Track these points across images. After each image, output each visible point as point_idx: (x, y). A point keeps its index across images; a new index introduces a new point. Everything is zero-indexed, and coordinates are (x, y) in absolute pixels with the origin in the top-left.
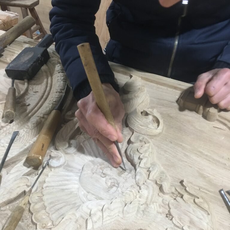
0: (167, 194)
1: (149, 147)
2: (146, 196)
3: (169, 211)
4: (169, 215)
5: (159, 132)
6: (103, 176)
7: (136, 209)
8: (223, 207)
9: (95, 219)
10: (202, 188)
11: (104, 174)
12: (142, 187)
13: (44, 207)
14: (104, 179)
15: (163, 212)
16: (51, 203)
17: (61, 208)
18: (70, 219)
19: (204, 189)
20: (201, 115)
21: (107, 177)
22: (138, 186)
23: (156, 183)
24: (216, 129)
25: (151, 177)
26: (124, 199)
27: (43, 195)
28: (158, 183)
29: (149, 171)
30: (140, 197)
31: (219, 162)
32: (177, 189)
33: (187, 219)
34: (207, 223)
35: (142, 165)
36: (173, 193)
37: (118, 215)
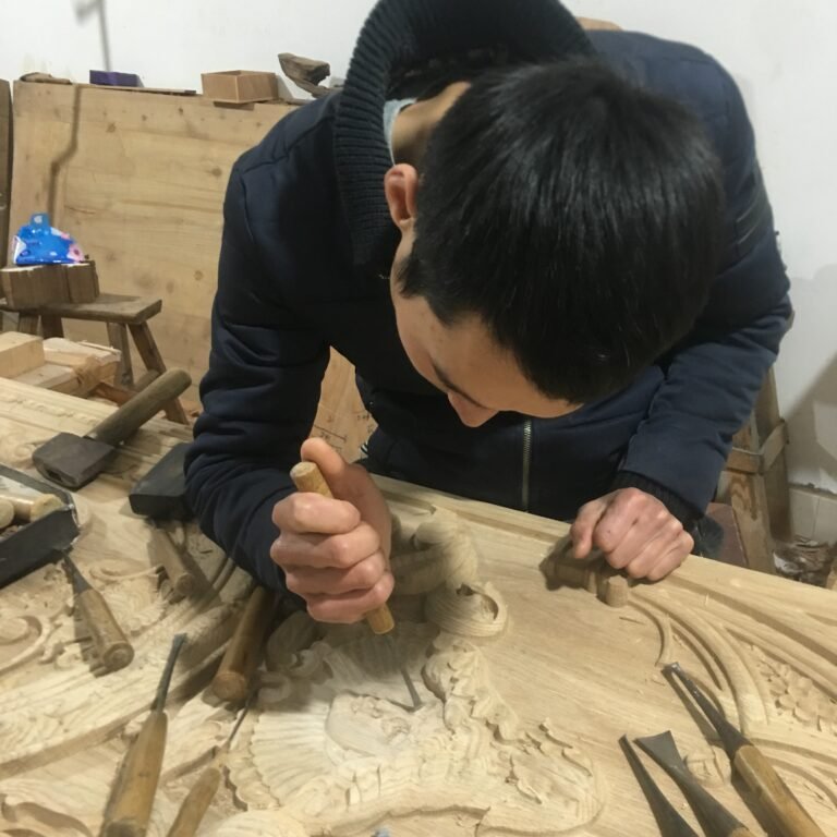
0: (509, 742)
1: (472, 659)
2: (465, 744)
3: (512, 772)
4: (511, 779)
5: (497, 630)
6: (376, 714)
7: (446, 768)
8: (624, 768)
9: (363, 785)
10: (582, 735)
11: (378, 711)
12: (458, 730)
13: (259, 776)
14: (379, 721)
15: (499, 774)
16: (270, 770)
17: (292, 777)
18: (315, 790)
19: (588, 737)
20: (595, 595)
21: (386, 717)
22: (449, 729)
23: (488, 724)
24: (626, 622)
25: (476, 713)
26: (420, 753)
27: (253, 756)
28: (491, 722)
29: (472, 702)
30: (453, 749)
31: (624, 686)
32: (531, 735)
33: (546, 783)
34: (586, 790)
35: (458, 690)
36: (521, 741)
37: (410, 781)
